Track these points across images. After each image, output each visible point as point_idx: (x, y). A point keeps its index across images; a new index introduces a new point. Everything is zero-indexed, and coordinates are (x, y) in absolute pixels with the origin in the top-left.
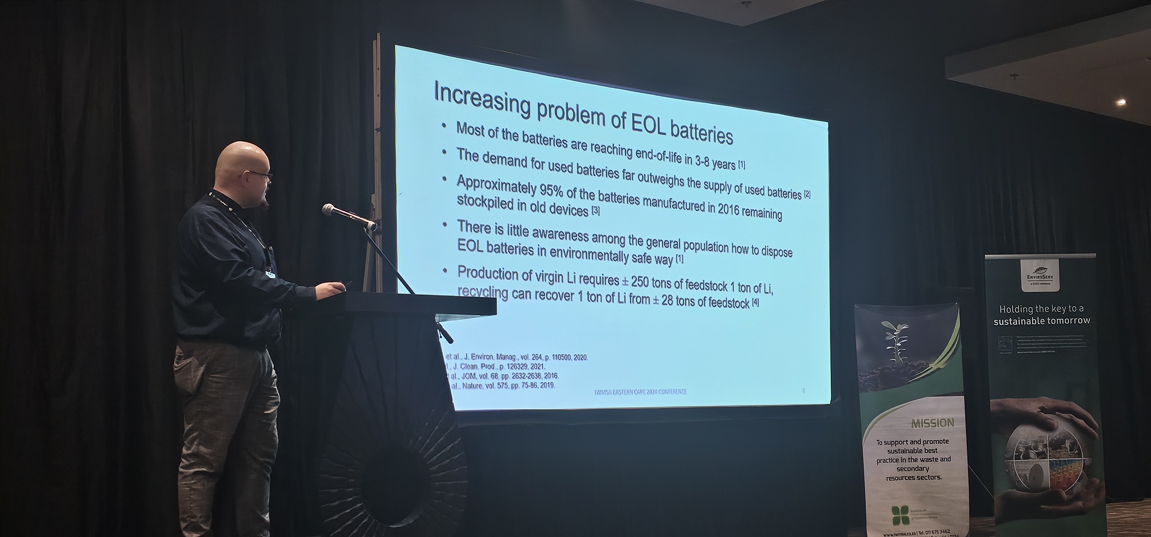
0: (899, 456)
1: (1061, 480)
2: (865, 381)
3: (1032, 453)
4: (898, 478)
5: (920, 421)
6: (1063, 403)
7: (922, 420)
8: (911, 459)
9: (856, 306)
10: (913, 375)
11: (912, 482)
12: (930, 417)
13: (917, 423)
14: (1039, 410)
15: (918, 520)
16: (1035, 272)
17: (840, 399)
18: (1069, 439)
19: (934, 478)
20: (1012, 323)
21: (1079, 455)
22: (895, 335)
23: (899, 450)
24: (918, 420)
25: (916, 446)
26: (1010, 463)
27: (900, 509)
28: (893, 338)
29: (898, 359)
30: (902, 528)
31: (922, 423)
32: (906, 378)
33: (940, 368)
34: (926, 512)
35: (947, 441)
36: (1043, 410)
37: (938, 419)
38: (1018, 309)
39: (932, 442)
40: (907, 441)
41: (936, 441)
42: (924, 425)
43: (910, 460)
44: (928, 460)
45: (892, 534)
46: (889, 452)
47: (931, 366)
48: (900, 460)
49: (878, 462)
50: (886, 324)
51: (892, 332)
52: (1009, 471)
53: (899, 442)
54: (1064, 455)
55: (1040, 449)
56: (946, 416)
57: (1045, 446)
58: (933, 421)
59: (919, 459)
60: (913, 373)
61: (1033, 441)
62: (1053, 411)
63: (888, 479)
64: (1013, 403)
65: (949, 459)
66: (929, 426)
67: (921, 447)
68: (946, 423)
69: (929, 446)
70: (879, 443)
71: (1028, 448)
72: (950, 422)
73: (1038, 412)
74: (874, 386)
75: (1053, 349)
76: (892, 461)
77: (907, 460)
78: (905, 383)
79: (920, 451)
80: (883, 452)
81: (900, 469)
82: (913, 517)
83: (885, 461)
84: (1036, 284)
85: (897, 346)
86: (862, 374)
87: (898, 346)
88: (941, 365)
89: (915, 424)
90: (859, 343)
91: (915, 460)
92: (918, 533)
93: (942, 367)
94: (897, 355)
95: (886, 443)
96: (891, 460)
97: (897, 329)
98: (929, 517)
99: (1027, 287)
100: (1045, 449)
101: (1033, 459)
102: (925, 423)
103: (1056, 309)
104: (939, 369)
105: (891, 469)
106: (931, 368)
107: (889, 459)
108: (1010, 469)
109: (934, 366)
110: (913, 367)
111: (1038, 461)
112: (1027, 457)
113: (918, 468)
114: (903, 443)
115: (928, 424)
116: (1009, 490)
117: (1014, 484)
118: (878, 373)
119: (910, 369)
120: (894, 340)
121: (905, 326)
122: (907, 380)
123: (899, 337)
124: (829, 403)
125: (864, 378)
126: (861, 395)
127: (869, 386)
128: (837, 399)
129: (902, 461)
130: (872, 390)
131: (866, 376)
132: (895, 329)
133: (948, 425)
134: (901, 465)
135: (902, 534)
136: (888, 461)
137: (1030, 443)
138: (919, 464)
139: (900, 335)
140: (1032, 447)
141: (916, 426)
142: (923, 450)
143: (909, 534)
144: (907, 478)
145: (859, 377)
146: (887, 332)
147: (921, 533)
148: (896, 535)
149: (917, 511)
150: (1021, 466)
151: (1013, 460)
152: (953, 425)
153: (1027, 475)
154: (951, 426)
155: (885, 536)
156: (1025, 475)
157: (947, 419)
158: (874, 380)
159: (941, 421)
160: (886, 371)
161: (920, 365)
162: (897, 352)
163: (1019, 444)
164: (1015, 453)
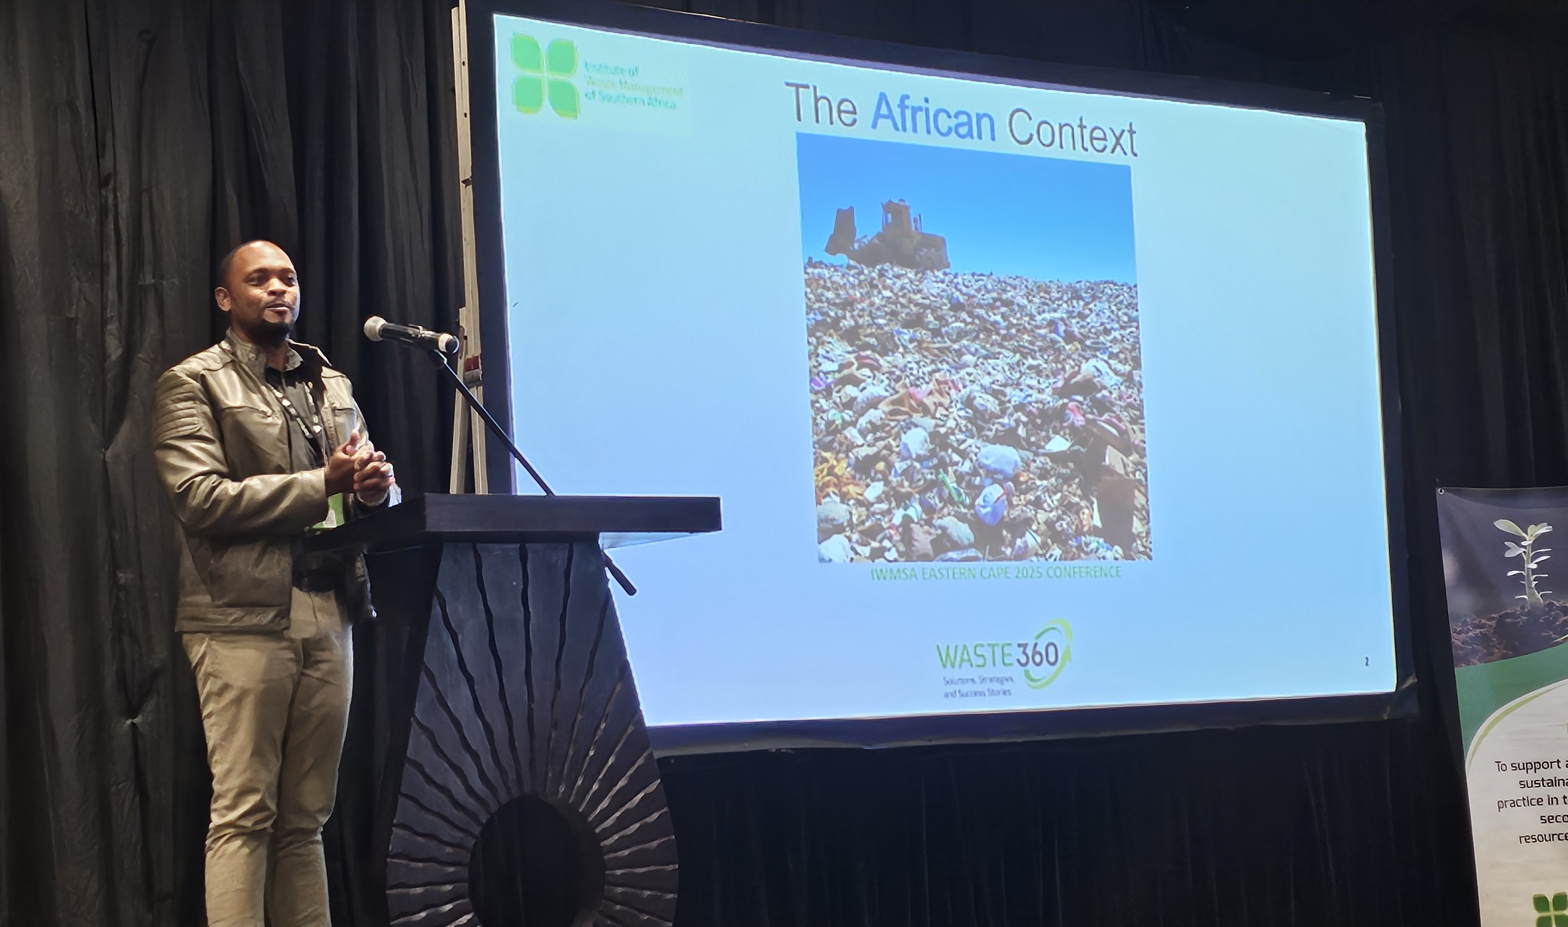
0: (1543, 792)
2: (1464, 642)
4: (1544, 838)
9: (1440, 492)
10: (1563, 629)
17: (1416, 680)
22: (1525, 547)
23: (1543, 780)
27: (1550, 899)
28: (1521, 554)
29: (1531, 596)
40: (1558, 761)
46: (1523, 784)
48: (1545, 801)
49: (1501, 805)
50: (1504, 525)
51: (1518, 540)
53: (1542, 766)
60: (1565, 623)
63: (1523, 839)
70: (1501, 767)
74: (1485, 651)
76: (1530, 802)
77: (1561, 800)
78: (1549, 643)
80: (1509, 785)
81: (1546, 820)
83: (1514, 804)
85: (1528, 569)
86: (1458, 629)
87: (1533, 570)
90: (1449, 566)
94: (1530, 588)
95: (1515, 767)
96: (1528, 802)
97: (1527, 534)
105: (1528, 820)
107: (1524, 799)
110: (1564, 610)
114: (1550, 765)
118: (1490, 626)
119: (1556, 619)
120: (1523, 557)
121: (1544, 529)
122: (1553, 636)
123: (1532, 552)
124: (1393, 689)
125: (1462, 636)
126: (1457, 670)
127: (1474, 651)
128: (1411, 681)
129: (1551, 801)
130: (1480, 660)
131: (1468, 631)
132: (1524, 535)
134: (1547, 810)
136: (1521, 803)
139: (1535, 546)
144: (1562, 838)
145: (1453, 635)
146: (1507, 542)
158: (1483, 639)
160: (1508, 620)
162: (1529, 582)
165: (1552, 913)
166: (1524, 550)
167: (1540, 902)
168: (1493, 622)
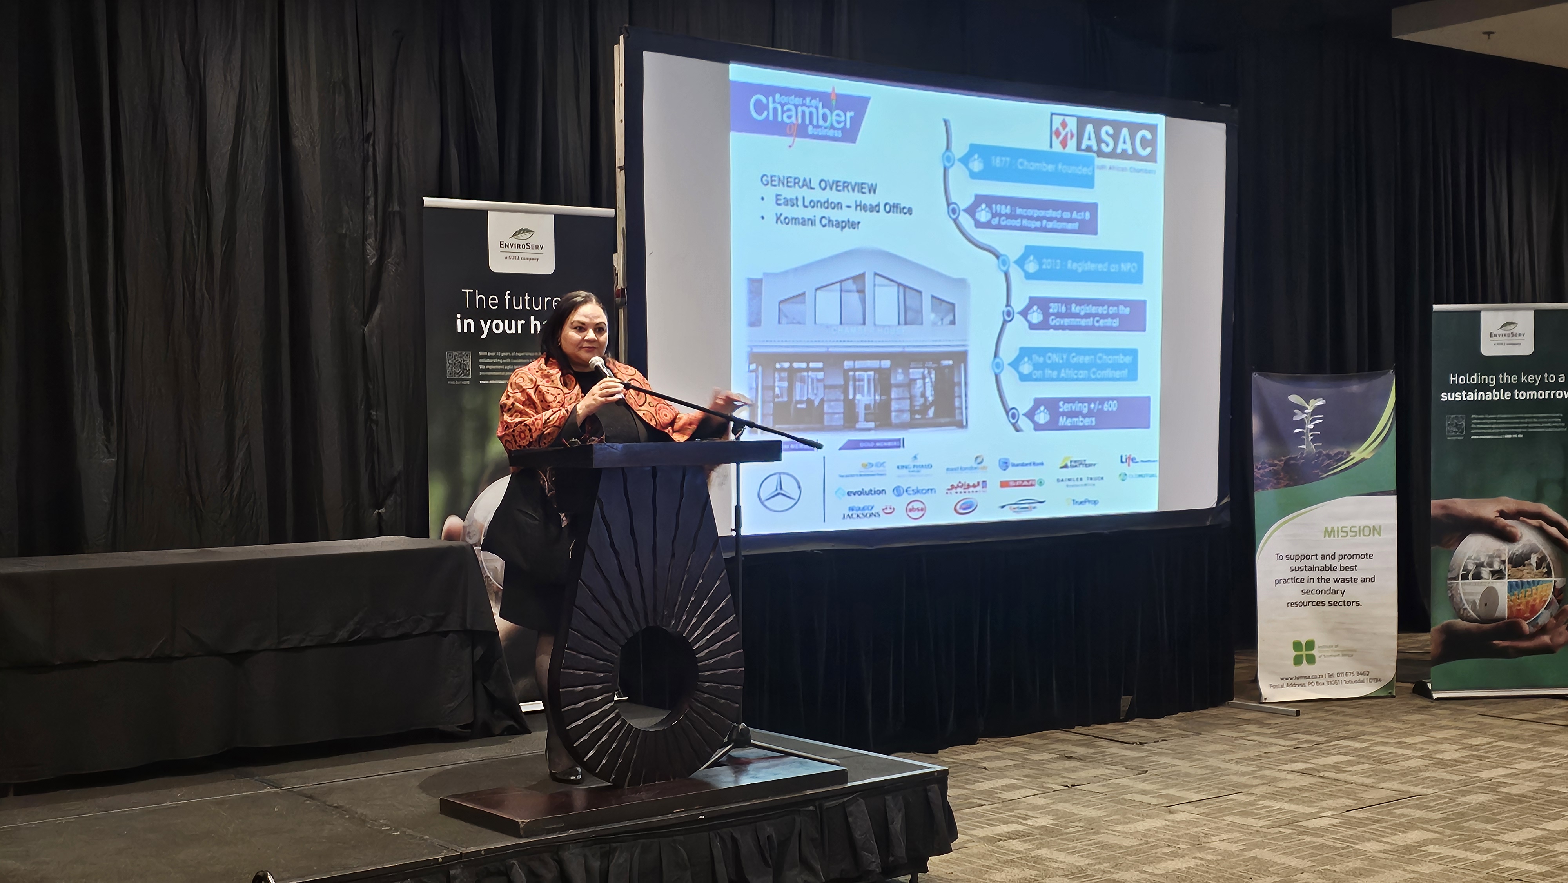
0: (1305, 574)
1: (1522, 607)
2: (1262, 476)
3: (1485, 572)
4: (1303, 605)
5: (1336, 529)
6: (1531, 506)
7: (1338, 527)
8: (1322, 579)
9: (1255, 375)
10: (1327, 469)
11: (1321, 608)
12: (1348, 524)
13: (1331, 531)
14: (1498, 515)
15: (1327, 659)
16: (1502, 327)
17: (1230, 500)
18: (1535, 553)
19: (1351, 603)
20: (1466, 396)
22: (1305, 413)
23: (1306, 566)
24: (1333, 528)
25: (1328, 562)
26: (1455, 586)
27: (1304, 643)
29: (1308, 447)
30: (1305, 668)
31: (1338, 532)
32: (1320, 471)
33: (1366, 457)
34: (1338, 649)
35: (1371, 556)
36: (1503, 514)
37: (1360, 527)
38: (1476, 379)
39: (1351, 557)
40: (1316, 556)
41: (1356, 555)
42: (1341, 534)
43: (1320, 581)
44: (1344, 580)
45: (1292, 677)
46: (1292, 570)
47: (1353, 455)
48: (1306, 580)
49: (1277, 582)
50: (1294, 399)
51: (1303, 409)
52: (1452, 595)
53: (1305, 557)
54: (1528, 574)
55: (1496, 566)
56: (1371, 523)
57: (1503, 562)
58: (1353, 529)
59: (1332, 580)
60: (1329, 465)
61: (1487, 555)
62: (1516, 516)
63: (1289, 604)
64: (1463, 506)
65: (1372, 580)
67: (1335, 563)
68: (1370, 530)
69: (1346, 563)
70: (1279, 557)
71: (1480, 565)
72: (1375, 530)
73: (1497, 517)
74: (1275, 481)
75: (1520, 433)
77: (1316, 580)
78: (1317, 478)
79: (1334, 569)
80: (1283, 569)
81: (1304, 592)
82: (1320, 654)
83: (1285, 582)
84: (1502, 344)
85: (1307, 429)
86: (1259, 467)
87: (1310, 428)
88: (1367, 455)
89: (1328, 532)
90: (1256, 425)
91: (1327, 580)
92: (1327, 676)
93: (1369, 457)
94: (1308, 440)
95: (1288, 558)
96: (1295, 580)
97: (1309, 404)
98: (1343, 655)
99: (1489, 348)
101: (1485, 579)
102: (1342, 532)
103: (1527, 378)
104: (1363, 460)
105: (1294, 592)
106: (1353, 459)
107: (1292, 579)
108: (1453, 592)
109: (1357, 455)
110: (1329, 456)
111: (1492, 583)
112: (1477, 577)
113: (1330, 590)
114: (1311, 557)
115: (1347, 532)
116: (1451, 622)
118: (1280, 465)
119: (1323, 461)
120: (1304, 420)
121: (1320, 402)
122: (1320, 474)
123: (1311, 416)
124: (1214, 506)
125: (1261, 471)
126: (1256, 494)
127: (1268, 482)
128: (1226, 500)
129: (1309, 580)
130: (1271, 488)
131: (1265, 468)
132: (1307, 405)
133: (1374, 535)
134: (1307, 586)
135: (1305, 677)
136: (1290, 581)
137: (1484, 559)
138: (1332, 585)
139: (1314, 412)
140: (1485, 564)
141: (1329, 536)
142: (1339, 568)
143: (1315, 677)
144: (1314, 604)
145: (1255, 470)
146: (1296, 411)
147: (1330, 676)
148: (1298, 679)
149: (1326, 647)
150: (1469, 589)
151: (1460, 581)
152: (1380, 536)
153: (1478, 602)
154: (1377, 536)
155: (1282, 679)
156: (1474, 602)
157: (1372, 527)
158: (1275, 474)
159: (1363, 529)
160: (1292, 462)
161: (1339, 453)
162: (1308, 437)
163: (1468, 559)
164: (1461, 573)
165: (1304, 653)
166: (1306, 415)
167: (1297, 646)
168: (1282, 463)
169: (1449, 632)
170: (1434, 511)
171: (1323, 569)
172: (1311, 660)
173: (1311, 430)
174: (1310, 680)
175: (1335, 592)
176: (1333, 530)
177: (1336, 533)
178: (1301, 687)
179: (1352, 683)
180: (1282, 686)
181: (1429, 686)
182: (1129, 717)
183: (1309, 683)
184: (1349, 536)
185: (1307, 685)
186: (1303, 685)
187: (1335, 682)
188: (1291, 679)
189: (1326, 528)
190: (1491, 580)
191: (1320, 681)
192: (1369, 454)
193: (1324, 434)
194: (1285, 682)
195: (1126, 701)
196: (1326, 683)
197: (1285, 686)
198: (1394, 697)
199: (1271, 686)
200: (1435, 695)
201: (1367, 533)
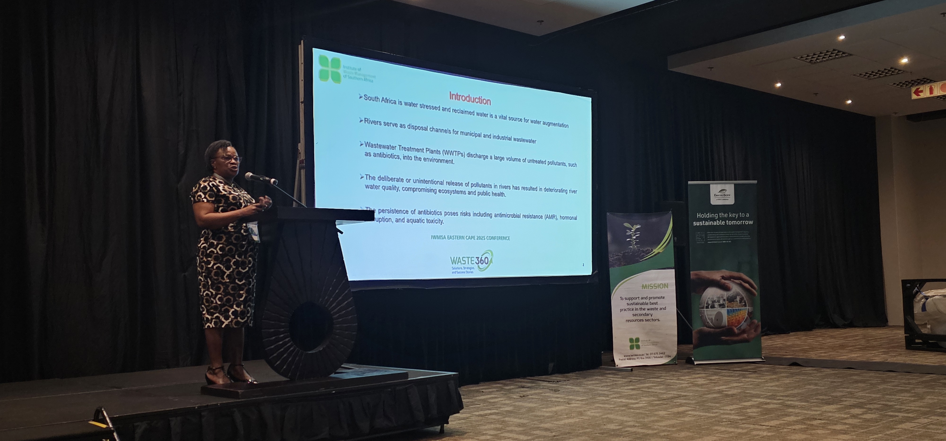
0: (634, 307)
1: (734, 321)
2: (613, 260)
3: (716, 305)
5: (647, 285)
6: (736, 274)
8: (642, 308)
9: (608, 214)
10: (643, 257)
11: (641, 322)
12: (653, 282)
14: (721, 278)
15: (645, 347)
16: (720, 191)
17: (598, 271)
18: (739, 296)
19: (656, 320)
20: (705, 223)
21: (745, 305)
22: (632, 231)
23: (634, 302)
24: (646, 285)
25: (644, 301)
26: (703, 311)
27: (634, 339)
28: (631, 234)
29: (634, 247)
30: (635, 351)
31: (648, 286)
32: (638, 258)
33: (660, 252)
34: (650, 342)
35: (664, 298)
36: (723, 278)
37: (658, 284)
38: (709, 215)
39: (654, 298)
40: (639, 297)
41: (657, 297)
42: (650, 287)
44: (652, 309)
45: (629, 355)
46: (628, 304)
47: (654, 250)
48: (634, 309)
49: (621, 310)
50: (626, 225)
51: (631, 229)
52: (702, 316)
53: (634, 299)
54: (736, 306)
55: (721, 302)
56: (663, 282)
57: (724, 300)
58: (655, 285)
59: (646, 310)
60: (643, 255)
61: (717, 297)
62: (729, 278)
63: (627, 321)
64: (705, 274)
65: (665, 309)
66: (652, 288)
67: (647, 301)
68: (663, 286)
69: (652, 301)
70: (622, 298)
71: (714, 302)
72: (666, 286)
73: (721, 279)
74: (618, 263)
75: (729, 240)
76: (630, 310)
77: (639, 309)
78: (638, 261)
79: (647, 304)
80: (624, 304)
81: (633, 315)
82: (642, 344)
83: (625, 310)
84: (720, 199)
85: (633, 238)
86: (611, 256)
88: (660, 250)
89: (644, 287)
90: (610, 237)
91: (644, 309)
92: (646, 354)
93: (661, 251)
94: (633, 244)
95: (626, 299)
97: (633, 227)
98: (653, 345)
99: (714, 201)
100: (724, 302)
101: (716, 308)
102: (650, 286)
103: (732, 215)
104: (659, 253)
105: (629, 315)
106: (654, 252)
108: (702, 314)
109: (656, 251)
110: (643, 252)
111: (720, 310)
112: (713, 307)
114: (636, 298)
115: (652, 286)
116: (702, 328)
117: (705, 324)
119: (641, 253)
121: (638, 227)
123: (634, 233)
124: (591, 274)
125: (612, 258)
126: (610, 269)
127: (616, 263)
128: (596, 272)
129: (636, 310)
130: (617, 266)
131: (614, 257)
132: (632, 228)
133: (665, 287)
134: (635, 312)
135: (635, 355)
136: (627, 310)
137: (715, 299)
138: (646, 312)
139: (635, 231)
140: (716, 301)
141: (645, 288)
142: (649, 303)
143: (640, 355)
144: (639, 320)
145: (609, 258)
146: (627, 230)
147: (647, 354)
148: (632, 356)
149: (645, 341)
150: (709, 313)
151: (705, 309)
152: (667, 287)
153: (713, 318)
154: (666, 288)
155: (625, 356)
156: (712, 318)
157: (664, 284)
158: (619, 259)
159: (660, 286)
160: (626, 254)
161: (648, 250)
162: (633, 243)
163: (708, 299)
164: (705, 305)
165: (635, 344)
166: (632, 233)
167: (631, 340)
168: (622, 255)
169: (700, 332)
170: (692, 277)
171: (642, 304)
172: (638, 347)
173: (635, 239)
174: (638, 357)
175: (648, 315)
176: (646, 286)
177: (647, 287)
178: (633, 360)
179: (657, 358)
180: (625, 360)
181: (693, 359)
182: (552, 373)
183: (637, 358)
184: (653, 289)
185: (636, 359)
186: (635, 359)
187: (649, 358)
188: (629, 356)
189: (643, 285)
190: (719, 309)
191: (642, 357)
192: (661, 250)
193: (641, 241)
194: (626, 358)
195: (551, 365)
196: (645, 358)
197: (626, 359)
198: (676, 364)
199: (619, 359)
200: (696, 363)
201: (661, 287)
